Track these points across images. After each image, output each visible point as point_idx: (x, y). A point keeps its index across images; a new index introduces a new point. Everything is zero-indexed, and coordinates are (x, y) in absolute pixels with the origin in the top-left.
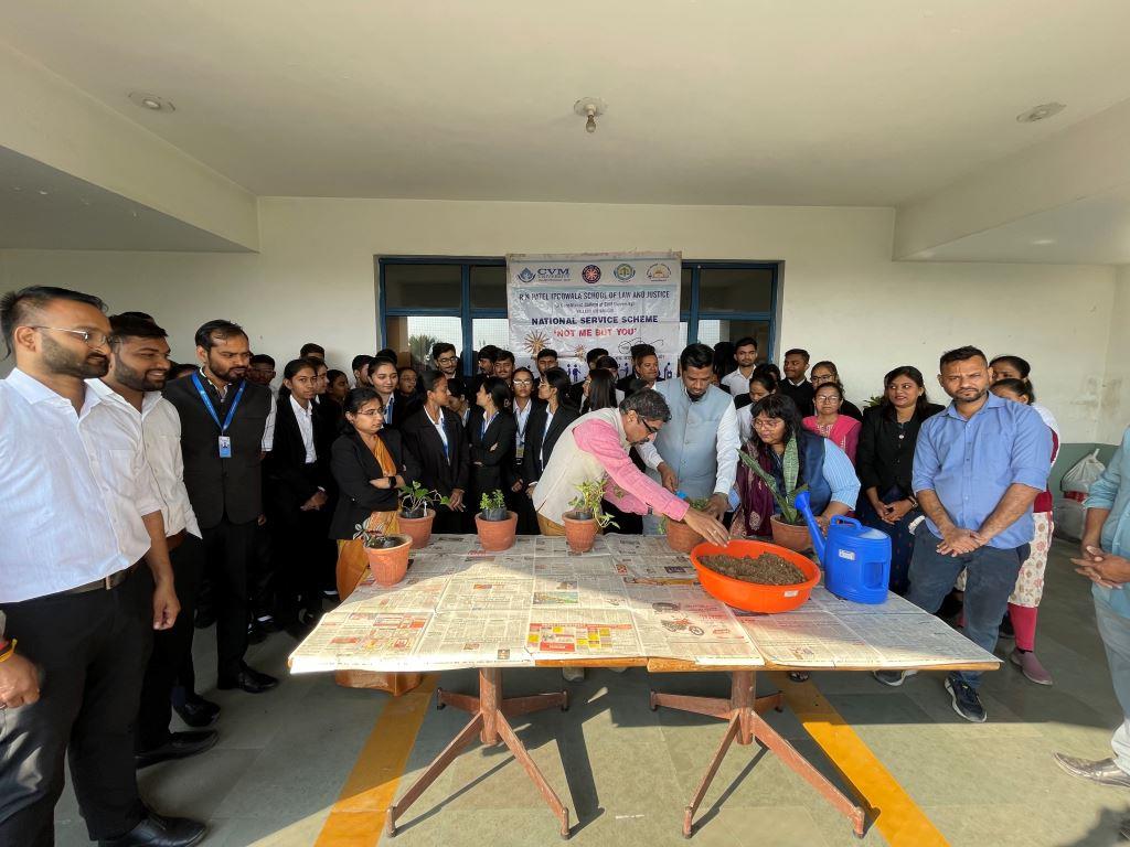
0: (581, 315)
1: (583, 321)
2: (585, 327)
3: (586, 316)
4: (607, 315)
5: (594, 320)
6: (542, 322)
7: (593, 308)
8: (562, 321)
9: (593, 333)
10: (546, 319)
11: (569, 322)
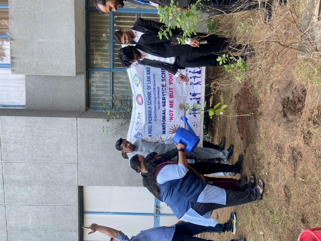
0: (161, 106)
1: (164, 106)
2: (167, 104)
3: (161, 104)
4: (161, 91)
5: (164, 99)
6: (164, 129)
7: (157, 100)
8: (164, 117)
9: (171, 99)
10: (163, 126)
11: (164, 113)
